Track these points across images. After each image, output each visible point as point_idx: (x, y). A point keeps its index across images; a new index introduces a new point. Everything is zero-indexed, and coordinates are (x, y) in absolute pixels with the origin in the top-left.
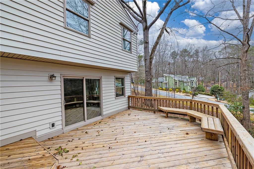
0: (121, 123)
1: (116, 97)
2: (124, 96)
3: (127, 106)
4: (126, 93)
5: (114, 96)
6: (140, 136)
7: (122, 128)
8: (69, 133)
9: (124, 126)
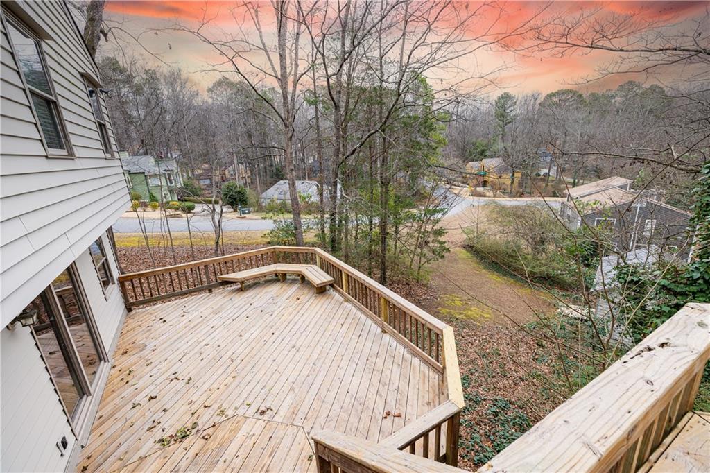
2: (111, 284)
3: (124, 305)
6: (255, 335)
7: (207, 345)
8: (101, 434)
9: (201, 342)
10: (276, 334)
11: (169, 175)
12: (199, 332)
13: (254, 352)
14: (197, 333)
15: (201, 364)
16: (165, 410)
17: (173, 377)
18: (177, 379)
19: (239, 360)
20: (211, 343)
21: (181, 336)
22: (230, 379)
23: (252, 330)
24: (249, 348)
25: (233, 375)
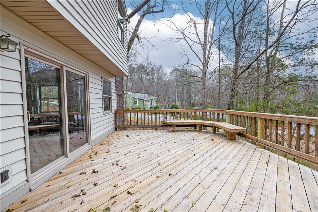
0: (134, 146)
1: (104, 112)
2: (110, 111)
3: (113, 126)
4: (113, 106)
5: (101, 110)
6: (180, 152)
7: (145, 151)
8: (49, 186)
9: (142, 148)
10: (197, 156)
11: (151, 101)
12: (143, 144)
13: (178, 163)
14: (142, 144)
15: (136, 161)
16: (95, 185)
17: (115, 163)
18: (117, 164)
19: (164, 165)
20: (147, 151)
21: (132, 144)
22: (154, 177)
23: (178, 150)
24: (174, 160)
25: (157, 174)
